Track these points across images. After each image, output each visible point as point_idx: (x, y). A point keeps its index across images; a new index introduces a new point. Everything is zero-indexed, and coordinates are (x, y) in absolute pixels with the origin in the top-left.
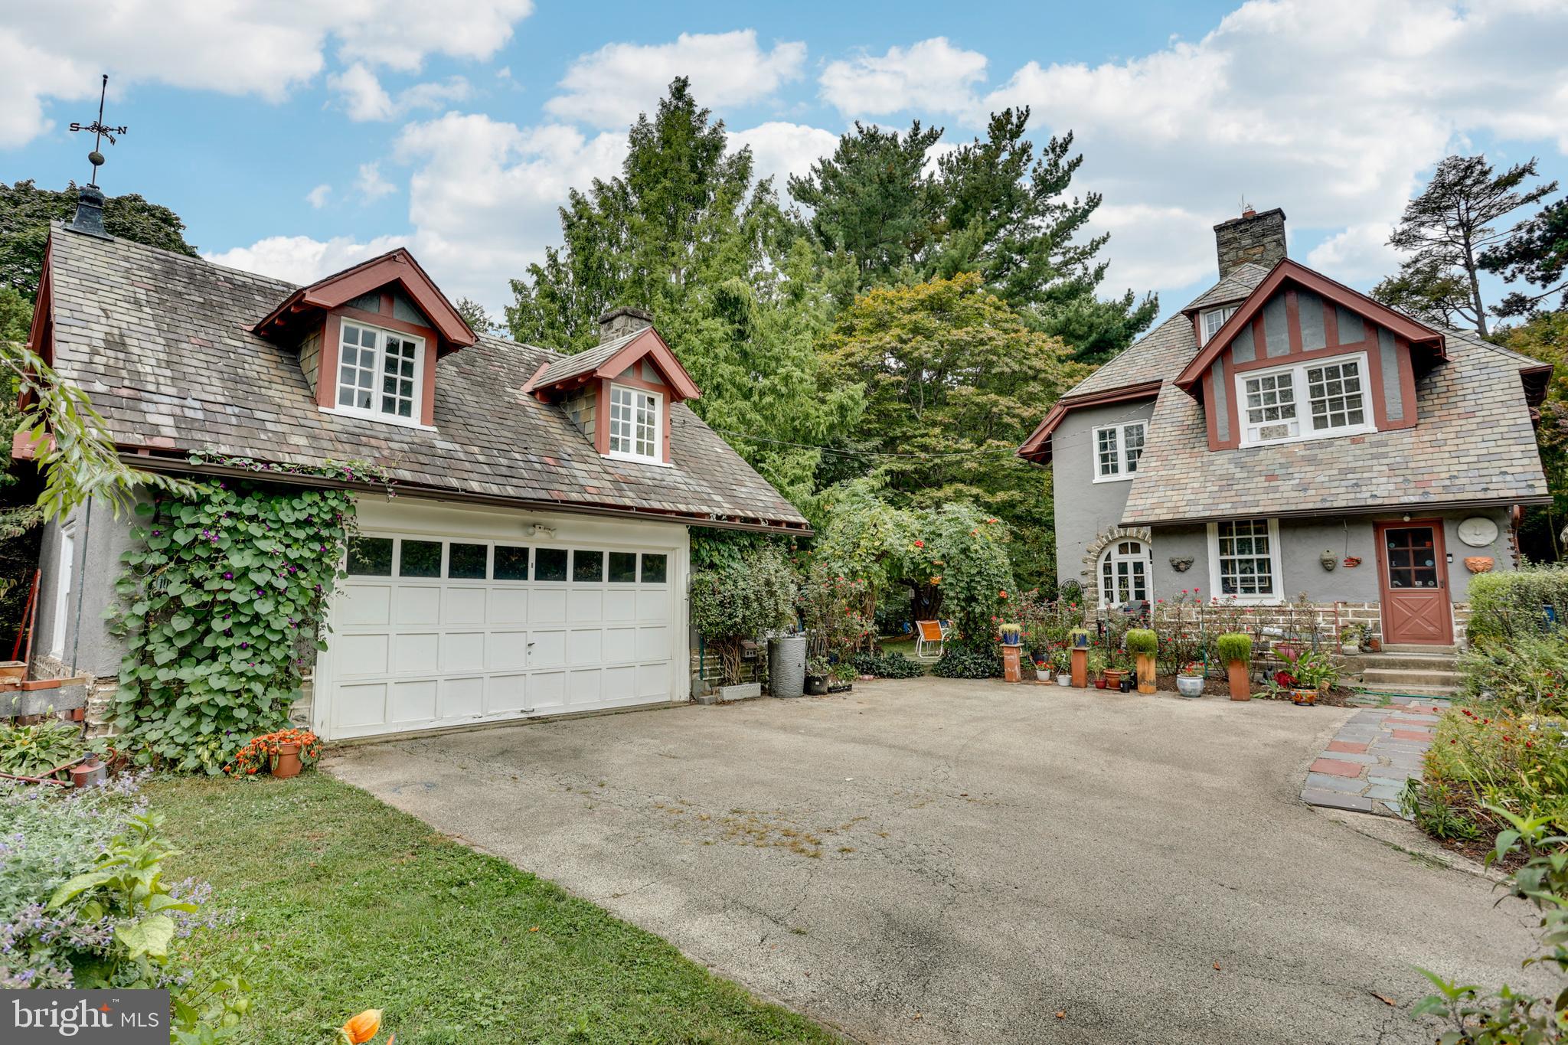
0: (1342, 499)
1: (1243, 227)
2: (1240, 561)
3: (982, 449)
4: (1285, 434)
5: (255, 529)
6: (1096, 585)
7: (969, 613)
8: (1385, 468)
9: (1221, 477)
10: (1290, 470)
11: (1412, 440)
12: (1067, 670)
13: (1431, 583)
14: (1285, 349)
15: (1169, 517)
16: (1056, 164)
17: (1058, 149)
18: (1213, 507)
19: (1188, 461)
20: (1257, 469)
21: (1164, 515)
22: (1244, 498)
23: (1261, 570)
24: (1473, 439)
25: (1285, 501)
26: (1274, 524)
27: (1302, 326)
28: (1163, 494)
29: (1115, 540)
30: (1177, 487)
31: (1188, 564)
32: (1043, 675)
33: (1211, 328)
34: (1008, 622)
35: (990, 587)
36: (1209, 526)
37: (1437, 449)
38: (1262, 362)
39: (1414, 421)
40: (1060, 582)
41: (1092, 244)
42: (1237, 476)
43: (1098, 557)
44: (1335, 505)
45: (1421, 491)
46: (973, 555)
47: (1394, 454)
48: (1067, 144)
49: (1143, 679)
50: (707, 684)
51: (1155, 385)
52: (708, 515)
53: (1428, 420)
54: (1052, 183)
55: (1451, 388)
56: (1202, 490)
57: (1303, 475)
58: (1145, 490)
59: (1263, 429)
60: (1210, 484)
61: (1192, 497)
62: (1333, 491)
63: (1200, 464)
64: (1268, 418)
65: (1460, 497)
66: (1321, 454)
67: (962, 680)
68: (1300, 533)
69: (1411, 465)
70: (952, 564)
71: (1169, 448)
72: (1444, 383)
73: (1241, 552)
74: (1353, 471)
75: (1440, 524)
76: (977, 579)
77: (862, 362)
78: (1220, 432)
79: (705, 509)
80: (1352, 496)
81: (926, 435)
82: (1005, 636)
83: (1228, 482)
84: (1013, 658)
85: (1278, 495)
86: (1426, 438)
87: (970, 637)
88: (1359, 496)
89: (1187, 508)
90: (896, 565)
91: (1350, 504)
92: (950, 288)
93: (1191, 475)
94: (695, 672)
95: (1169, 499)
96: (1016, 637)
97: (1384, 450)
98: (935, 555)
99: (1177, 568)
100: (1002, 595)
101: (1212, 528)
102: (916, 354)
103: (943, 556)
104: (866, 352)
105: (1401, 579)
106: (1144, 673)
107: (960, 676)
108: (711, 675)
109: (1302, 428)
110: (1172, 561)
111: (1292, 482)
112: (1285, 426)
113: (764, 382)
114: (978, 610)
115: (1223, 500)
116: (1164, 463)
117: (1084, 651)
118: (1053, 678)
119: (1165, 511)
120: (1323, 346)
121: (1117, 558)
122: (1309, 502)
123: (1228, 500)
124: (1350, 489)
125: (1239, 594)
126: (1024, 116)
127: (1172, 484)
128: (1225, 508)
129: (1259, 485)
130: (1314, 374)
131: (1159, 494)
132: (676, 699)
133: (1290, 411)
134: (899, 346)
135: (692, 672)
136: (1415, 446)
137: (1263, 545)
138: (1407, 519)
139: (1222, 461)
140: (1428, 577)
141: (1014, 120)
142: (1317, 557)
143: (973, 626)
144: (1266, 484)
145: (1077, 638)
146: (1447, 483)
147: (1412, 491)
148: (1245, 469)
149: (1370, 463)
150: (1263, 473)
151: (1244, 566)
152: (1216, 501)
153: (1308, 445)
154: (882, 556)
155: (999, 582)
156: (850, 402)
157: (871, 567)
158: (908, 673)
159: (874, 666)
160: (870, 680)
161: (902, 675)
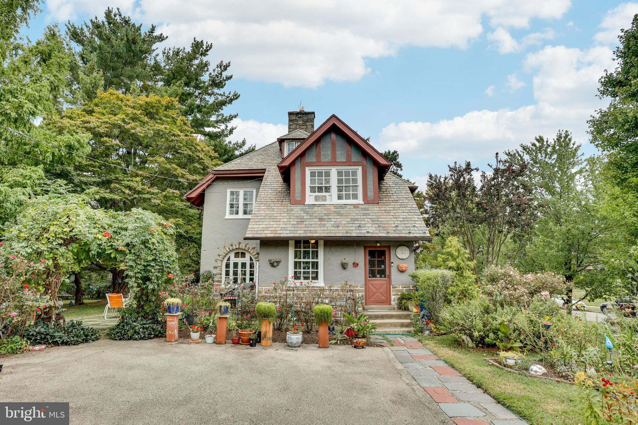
0: (355, 233)
1: (300, 116)
2: (303, 262)
3: (164, 193)
4: (325, 200)
6: (221, 274)
7: (143, 289)
8: (369, 220)
9: (297, 217)
10: (330, 217)
11: (378, 209)
12: (214, 331)
13: (383, 276)
14: (329, 159)
15: (272, 235)
16: (221, 74)
17: (222, 67)
18: (295, 232)
19: (280, 208)
20: (314, 215)
21: (269, 234)
22: (309, 229)
23: (313, 267)
24: (400, 211)
25: (329, 232)
26: (321, 243)
27: (337, 149)
28: (268, 223)
29: (233, 250)
30: (275, 220)
31: (278, 262)
32: (195, 336)
33: (289, 149)
34: (172, 297)
35: (162, 271)
36: (291, 242)
37: (388, 214)
38: (319, 163)
39: (376, 201)
40: (202, 272)
41: (230, 117)
42: (305, 217)
43: (224, 258)
44: (352, 235)
45: (386, 232)
46: (151, 246)
47: (373, 214)
48: (227, 67)
49: (265, 336)
51: (262, 171)
53: (382, 202)
54: (217, 83)
55: (387, 190)
56: (288, 223)
57: (335, 220)
58: (259, 220)
59: (316, 196)
60: (292, 220)
61: (284, 226)
62: (350, 228)
63: (286, 210)
64: (318, 192)
65: (401, 235)
66: (342, 211)
67: (131, 341)
68: (333, 249)
69: (380, 220)
70: (133, 251)
71: (271, 200)
72: (384, 188)
73: (304, 258)
74: (357, 220)
75: (389, 247)
76: (153, 264)
77: (95, 128)
78: (297, 195)
80: (358, 231)
81: (132, 180)
82: (169, 308)
83: (301, 221)
84: (173, 324)
85: (326, 229)
86: (383, 209)
87: (142, 307)
88: (361, 231)
89: (281, 232)
90: (85, 248)
91: (359, 235)
92: (160, 102)
93: (282, 215)
95: (271, 226)
96: (178, 308)
97: (368, 212)
98: (120, 244)
99: (272, 265)
100: (171, 276)
101: (292, 243)
102: (133, 131)
103: (128, 245)
104: (99, 124)
105: (373, 274)
106: (266, 332)
107: (130, 338)
109: (332, 198)
110: (270, 261)
111: (331, 223)
112: (325, 196)
114: (151, 287)
115: (299, 229)
116: (268, 207)
117: (226, 318)
118: (202, 337)
119: (270, 232)
120: (345, 160)
121: (233, 260)
122: (340, 233)
123: (302, 229)
124: (357, 228)
125: (302, 280)
126: (210, 47)
127: (273, 218)
128: (300, 233)
129: (316, 223)
130: (340, 173)
131: (266, 223)
133: (327, 189)
134: (123, 124)
136: (379, 212)
137: (316, 255)
138: (378, 245)
139: (297, 210)
140: (382, 273)
141: (204, 47)
142: (340, 262)
143: (145, 298)
144: (319, 223)
145: (222, 309)
146: (395, 229)
147: (382, 231)
148: (308, 215)
149: (363, 217)
150: (317, 217)
151: (305, 265)
152: (296, 229)
153: (336, 206)
154: (70, 240)
155: (168, 267)
157: (57, 249)
158: (83, 340)
159: (48, 337)
160: (40, 350)
161: (77, 341)
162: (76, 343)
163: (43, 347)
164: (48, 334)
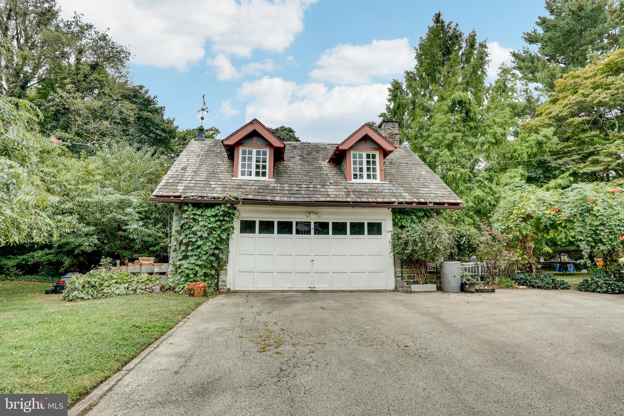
5: (200, 219)
35: (613, 233)
50: (405, 283)
52: (394, 202)
79: (393, 200)
94: (398, 277)
107: (595, 291)
108: (408, 279)
113: (482, 139)
132: (388, 289)
135: (396, 277)
154: (527, 218)
156: (544, 139)
157: (520, 225)
158: (553, 287)
159: (527, 281)
160: (523, 289)
161: (549, 287)
162: (548, 288)
163: (525, 287)
164: (527, 280)
